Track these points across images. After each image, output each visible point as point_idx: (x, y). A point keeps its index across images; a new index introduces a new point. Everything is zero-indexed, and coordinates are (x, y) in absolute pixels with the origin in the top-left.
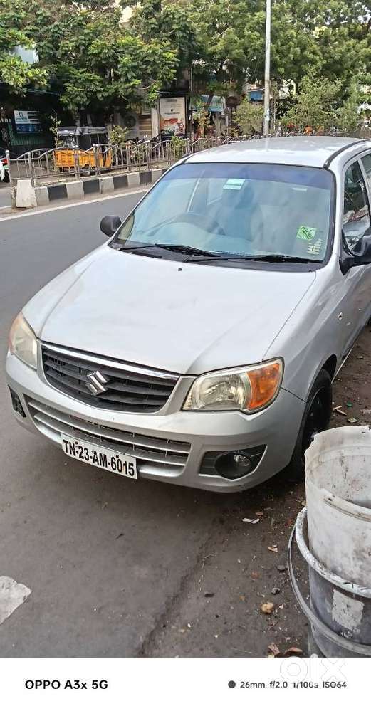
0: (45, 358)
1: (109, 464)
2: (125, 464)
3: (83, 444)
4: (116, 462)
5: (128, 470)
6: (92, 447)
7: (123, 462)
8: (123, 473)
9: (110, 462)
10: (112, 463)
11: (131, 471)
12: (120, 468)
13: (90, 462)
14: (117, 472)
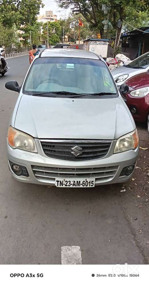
0: (43, 146)
1: (81, 184)
2: (90, 182)
3: (68, 179)
4: (85, 183)
5: (91, 184)
6: (72, 180)
7: (89, 182)
8: (88, 186)
9: (82, 183)
10: (83, 184)
11: (92, 184)
12: (87, 185)
13: (71, 186)
14: (85, 187)
